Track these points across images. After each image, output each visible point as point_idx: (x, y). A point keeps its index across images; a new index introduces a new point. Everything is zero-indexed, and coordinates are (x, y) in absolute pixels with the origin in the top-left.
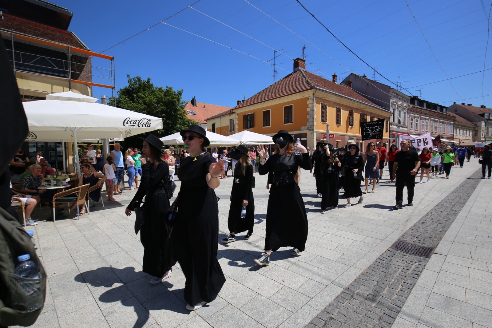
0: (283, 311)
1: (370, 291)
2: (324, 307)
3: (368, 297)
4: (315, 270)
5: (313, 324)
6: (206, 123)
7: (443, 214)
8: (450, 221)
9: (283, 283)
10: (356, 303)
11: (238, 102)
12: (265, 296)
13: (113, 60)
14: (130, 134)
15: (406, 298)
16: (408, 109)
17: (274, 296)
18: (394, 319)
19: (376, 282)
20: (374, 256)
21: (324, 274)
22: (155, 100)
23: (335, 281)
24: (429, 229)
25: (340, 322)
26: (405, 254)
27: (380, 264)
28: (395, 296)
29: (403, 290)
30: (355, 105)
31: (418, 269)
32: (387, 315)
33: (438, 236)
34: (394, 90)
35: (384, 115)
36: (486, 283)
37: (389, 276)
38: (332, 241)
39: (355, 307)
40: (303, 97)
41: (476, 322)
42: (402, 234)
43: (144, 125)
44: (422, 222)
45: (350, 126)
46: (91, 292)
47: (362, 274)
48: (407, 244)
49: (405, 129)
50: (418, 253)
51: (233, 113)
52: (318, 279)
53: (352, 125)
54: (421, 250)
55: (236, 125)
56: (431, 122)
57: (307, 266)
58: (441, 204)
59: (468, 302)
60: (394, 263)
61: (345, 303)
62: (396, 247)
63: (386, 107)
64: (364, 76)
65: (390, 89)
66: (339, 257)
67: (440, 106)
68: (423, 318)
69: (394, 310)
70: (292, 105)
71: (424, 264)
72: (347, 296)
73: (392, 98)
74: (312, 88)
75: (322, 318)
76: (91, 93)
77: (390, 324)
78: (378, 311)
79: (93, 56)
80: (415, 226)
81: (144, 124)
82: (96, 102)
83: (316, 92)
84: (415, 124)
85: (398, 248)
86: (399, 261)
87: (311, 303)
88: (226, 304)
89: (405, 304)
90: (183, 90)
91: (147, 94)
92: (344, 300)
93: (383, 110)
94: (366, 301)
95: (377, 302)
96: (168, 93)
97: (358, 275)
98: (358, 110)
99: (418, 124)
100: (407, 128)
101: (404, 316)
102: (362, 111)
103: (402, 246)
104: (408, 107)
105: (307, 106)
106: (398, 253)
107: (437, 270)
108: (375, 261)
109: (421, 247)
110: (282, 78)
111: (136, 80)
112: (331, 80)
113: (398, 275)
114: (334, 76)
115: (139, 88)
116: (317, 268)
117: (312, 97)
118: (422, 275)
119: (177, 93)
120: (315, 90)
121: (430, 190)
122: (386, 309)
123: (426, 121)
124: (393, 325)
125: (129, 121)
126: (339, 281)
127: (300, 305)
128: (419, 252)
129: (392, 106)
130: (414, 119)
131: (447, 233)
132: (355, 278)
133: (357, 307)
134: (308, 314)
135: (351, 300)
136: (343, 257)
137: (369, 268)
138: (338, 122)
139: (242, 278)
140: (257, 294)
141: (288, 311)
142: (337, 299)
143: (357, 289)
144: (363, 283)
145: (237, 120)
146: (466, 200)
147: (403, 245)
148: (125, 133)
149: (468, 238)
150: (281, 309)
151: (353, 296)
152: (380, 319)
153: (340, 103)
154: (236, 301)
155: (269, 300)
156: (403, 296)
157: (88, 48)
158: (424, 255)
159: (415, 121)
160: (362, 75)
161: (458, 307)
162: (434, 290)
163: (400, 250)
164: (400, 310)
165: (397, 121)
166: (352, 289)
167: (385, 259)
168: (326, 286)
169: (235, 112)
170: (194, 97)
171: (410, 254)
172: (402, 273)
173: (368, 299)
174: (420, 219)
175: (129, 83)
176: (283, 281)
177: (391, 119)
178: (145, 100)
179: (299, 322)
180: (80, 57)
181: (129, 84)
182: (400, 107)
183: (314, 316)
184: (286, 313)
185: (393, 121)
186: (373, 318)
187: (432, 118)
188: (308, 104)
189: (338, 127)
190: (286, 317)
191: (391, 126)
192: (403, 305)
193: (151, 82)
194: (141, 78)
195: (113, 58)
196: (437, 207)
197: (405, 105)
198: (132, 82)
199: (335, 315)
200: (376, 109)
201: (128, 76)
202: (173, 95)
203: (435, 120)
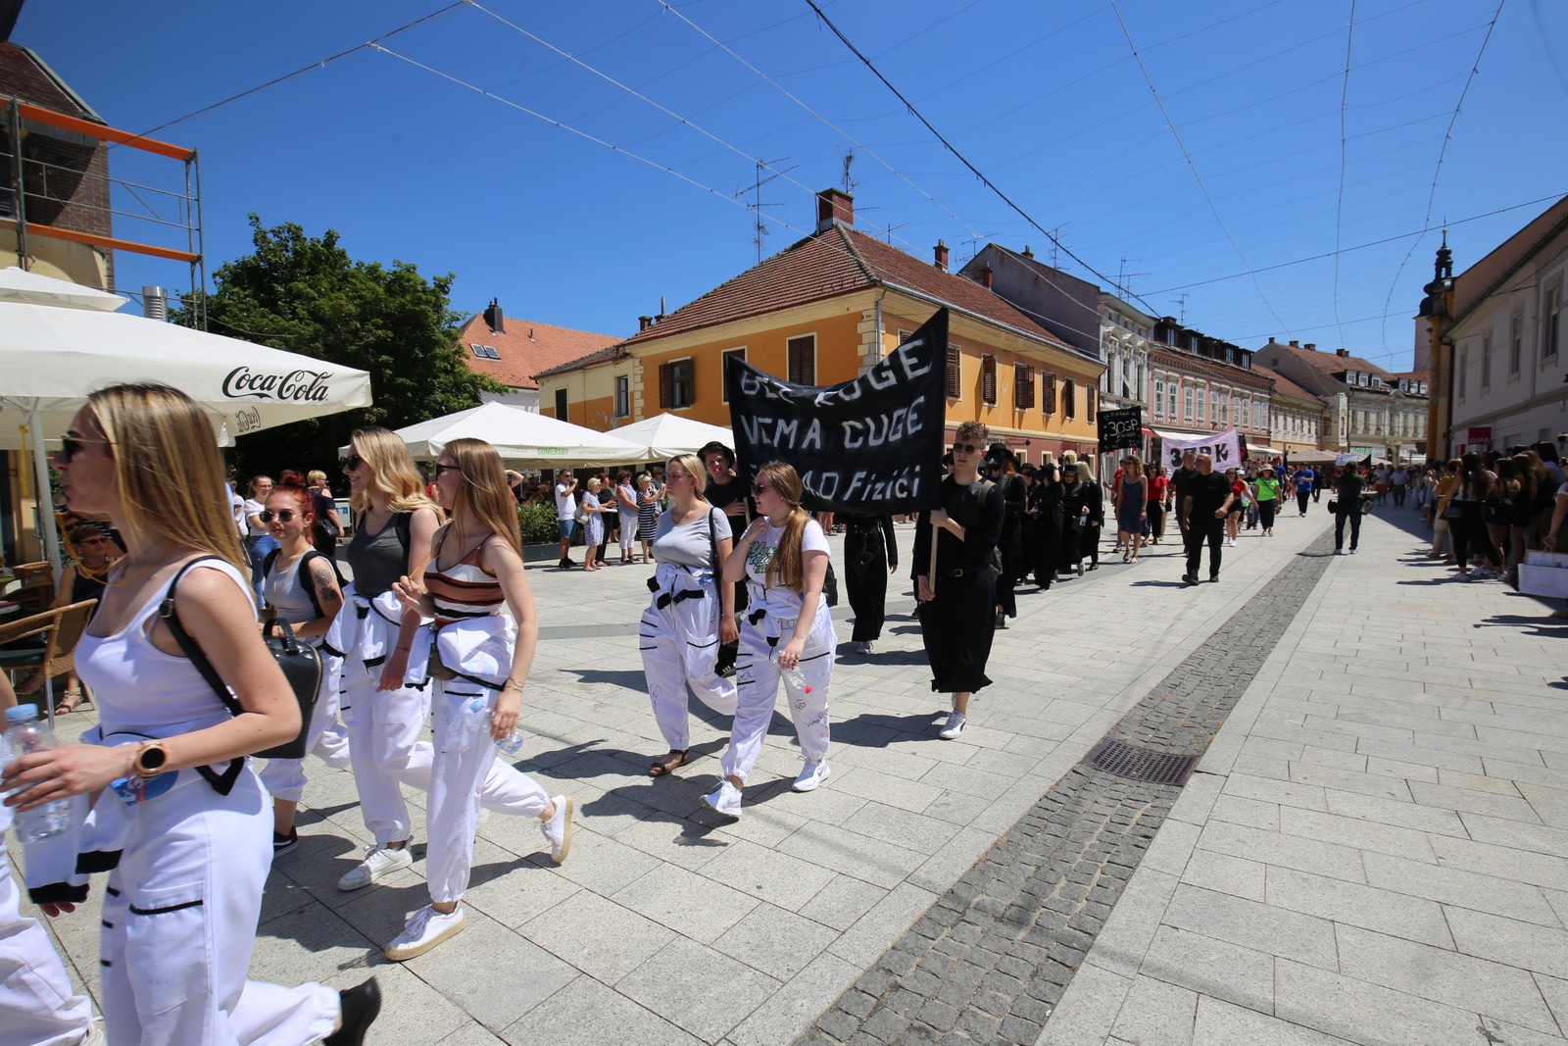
0: (751, 980)
1: (1016, 897)
2: (877, 957)
3: (1008, 913)
4: (858, 844)
5: (839, 1012)
6: (536, 386)
7: (1230, 659)
8: (1245, 678)
9: (759, 895)
10: (970, 934)
11: (643, 320)
12: (699, 937)
13: (193, 163)
14: (257, 424)
15: (1112, 907)
16: (1149, 356)
17: (727, 937)
18: (1074, 970)
19: (1033, 868)
20: (1032, 792)
21: (885, 856)
22: (351, 307)
23: (916, 873)
24: (1190, 705)
25: (921, 995)
26: (1119, 780)
27: (1046, 815)
28: (1082, 905)
29: (1105, 884)
30: (1001, 341)
31: (1149, 819)
32: (1055, 960)
33: (1208, 726)
34: (1109, 297)
35: (1082, 372)
36: (1319, 843)
37: (1070, 847)
38: (914, 754)
39: (966, 946)
40: (847, 312)
41: (1284, 956)
42: (1115, 722)
43: (301, 393)
44: (1172, 684)
45: (987, 404)
46: (85, 984)
47: (996, 846)
48: (1127, 750)
50: (1155, 774)
51: (626, 355)
52: (866, 872)
53: (992, 401)
54: (1164, 766)
55: (637, 395)
56: (1212, 393)
57: (835, 835)
58: (1225, 631)
59: (1271, 900)
60: (1085, 808)
61: (940, 938)
62: (1095, 761)
63: (1087, 346)
64: (1027, 253)
65: (1098, 296)
66: (931, 800)
67: (1235, 349)
68: (1150, 958)
69: (1075, 945)
70: (813, 337)
71: (1166, 803)
72: (946, 917)
73: (1103, 321)
74: (873, 284)
75: (870, 988)
76: (110, 276)
77: (1061, 985)
78: (1031, 951)
79: (114, 143)
80: (1152, 695)
81: (301, 388)
82: (120, 310)
83: (883, 296)
84: (1169, 399)
85: (1102, 763)
86: (1102, 800)
87: (840, 947)
88: (572, 974)
89: (1108, 924)
90: (452, 276)
91: (325, 284)
92: (938, 928)
93: (1080, 357)
94: (1001, 925)
95: (1030, 927)
96: (401, 285)
97: (983, 851)
98: (1008, 356)
99: (1177, 400)
101: (1102, 958)
102: (1020, 358)
103: (1113, 756)
104: (1148, 350)
105: (859, 340)
106: (1101, 777)
107: (1200, 819)
108: (1036, 806)
109: (1164, 757)
110: (780, 251)
111: (285, 235)
112: (931, 261)
113: (1094, 841)
114: (940, 251)
115: (295, 266)
116: (864, 839)
117: (872, 312)
118: (1160, 838)
119: (431, 285)
120: (882, 290)
122: (1055, 944)
123: (1198, 390)
124: (1069, 988)
125: (247, 378)
126: (928, 873)
127: (806, 957)
128: (1158, 770)
129: (1104, 346)
130: (1164, 385)
131: (1233, 710)
132: (976, 860)
133: (973, 946)
134: (827, 982)
135: (959, 926)
136: (944, 799)
137: (1016, 828)
138: (952, 391)
139: (629, 888)
140: (674, 934)
141: (768, 979)
142: (917, 929)
143: (978, 893)
144: (995, 872)
145: (638, 378)
146: (1290, 616)
147: (1116, 753)
148: (236, 421)
149: (1286, 722)
150: (748, 974)
151: (963, 914)
152: (1034, 975)
153: (957, 332)
154: (603, 965)
155: (709, 951)
156: (1104, 901)
157: (95, 114)
158: (1170, 780)
159: (1169, 391)
160: (1020, 250)
161: (1242, 918)
162: (1187, 878)
163: (1106, 767)
164: (1092, 944)
165: (1118, 391)
166: (964, 895)
167: (1063, 799)
168: (887, 892)
169: (632, 352)
170: (496, 299)
171: (1132, 778)
172: (1107, 836)
173: (1006, 920)
174: (1167, 674)
175: (257, 245)
176: (759, 887)
177: (1102, 382)
178: (315, 305)
179: (799, 1009)
180: (61, 143)
181: (257, 248)
182: (1126, 348)
183: (847, 984)
184: (761, 986)
185: (1109, 391)
186: (1016, 974)
187: (1213, 383)
188: (861, 335)
189: (952, 404)
190: (760, 998)
191: (1101, 405)
192: (1101, 928)
193: (338, 246)
194: (301, 230)
195: (194, 155)
196: (1214, 639)
197: (1140, 343)
198: (270, 243)
199: (908, 976)
200: (1061, 354)
201: (254, 220)
202: (418, 291)
203: (1221, 388)
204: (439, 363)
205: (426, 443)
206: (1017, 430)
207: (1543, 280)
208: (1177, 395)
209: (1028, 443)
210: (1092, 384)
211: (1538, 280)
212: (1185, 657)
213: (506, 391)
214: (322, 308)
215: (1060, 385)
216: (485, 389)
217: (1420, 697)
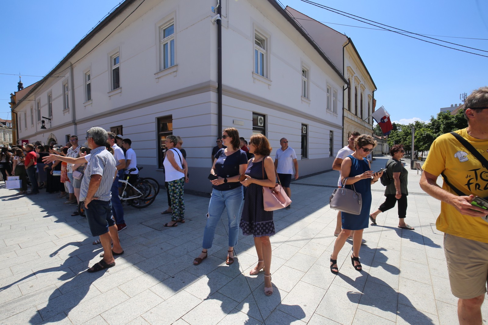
207: (37, 99)
211: (35, 99)
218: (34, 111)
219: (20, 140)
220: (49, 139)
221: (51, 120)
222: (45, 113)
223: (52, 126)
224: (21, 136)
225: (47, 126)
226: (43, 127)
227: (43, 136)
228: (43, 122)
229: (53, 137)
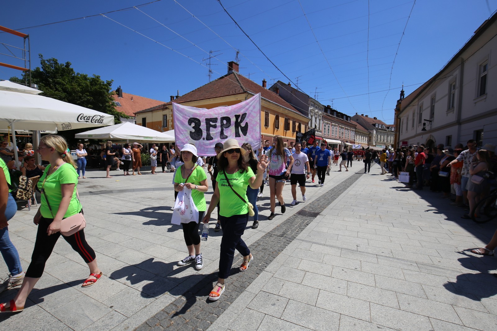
1: (281, 233)
2: (255, 241)
3: (280, 235)
6: (135, 116)
7: (332, 195)
8: (334, 199)
10: (272, 239)
11: (171, 97)
13: (27, 38)
15: (299, 234)
16: (322, 117)
18: (291, 242)
19: (285, 229)
20: (285, 218)
22: (79, 89)
23: (261, 231)
24: (321, 204)
25: (264, 245)
26: (303, 216)
27: (288, 222)
28: (294, 234)
29: (298, 231)
30: (281, 110)
31: (308, 222)
32: (288, 241)
33: (323, 207)
34: (312, 99)
35: (303, 121)
36: (340, 225)
37: (292, 226)
40: (237, 100)
41: (328, 239)
42: (304, 207)
44: (318, 200)
45: (276, 129)
47: (277, 227)
48: (306, 212)
49: (320, 133)
50: (311, 215)
51: (167, 108)
53: (278, 128)
54: (313, 214)
55: (170, 121)
56: (339, 128)
58: (333, 190)
60: (296, 221)
62: (299, 213)
63: (305, 113)
64: (289, 84)
65: (309, 98)
67: (346, 116)
68: (305, 240)
69: (292, 239)
71: (312, 220)
72: (268, 236)
73: (310, 106)
74: (245, 92)
78: (284, 240)
80: (313, 202)
81: (97, 120)
82: (39, 94)
83: (248, 96)
84: (328, 129)
86: (299, 219)
87: (248, 240)
90: (112, 81)
92: (266, 238)
93: (303, 116)
94: (278, 237)
95: (284, 237)
96: (95, 82)
97: (275, 227)
98: (283, 115)
99: (330, 130)
100: (321, 132)
101: (296, 240)
102: (286, 116)
103: (303, 213)
104: (322, 115)
106: (299, 216)
107: (318, 222)
110: (216, 79)
111: (52, 62)
112: (261, 85)
113: (297, 225)
114: (264, 82)
115: (56, 73)
117: (244, 100)
118: (310, 224)
119: (105, 83)
120: (247, 94)
121: (329, 181)
122: (288, 239)
123: (336, 127)
124: (290, 244)
125: (83, 116)
129: (310, 113)
130: (326, 125)
132: (273, 229)
137: (281, 224)
138: (267, 125)
140: (214, 240)
142: (262, 238)
143: (274, 233)
144: (277, 230)
145: (170, 115)
146: (348, 187)
148: (61, 126)
149: (340, 207)
151: (271, 236)
152: (284, 242)
153: (268, 107)
158: (314, 216)
159: (328, 127)
160: (287, 83)
161: (323, 235)
162: (314, 230)
163: (301, 215)
164: (295, 238)
165: (314, 126)
166: (271, 233)
167: (291, 220)
168: (256, 233)
169: (169, 107)
170: (120, 86)
171: (306, 216)
172: (300, 225)
174: (317, 198)
175: (42, 65)
177: (309, 124)
178: (65, 87)
182: (317, 114)
183: (250, 245)
185: (311, 126)
186: (281, 242)
189: (266, 128)
191: (309, 130)
192: (297, 236)
193: (71, 67)
194: (57, 60)
195: (28, 36)
196: (330, 192)
197: (320, 113)
198: (46, 64)
199: (261, 243)
200: (298, 115)
201: (41, 56)
202: (101, 85)
203: (342, 127)
204: (107, 108)
205: (109, 134)
206: (285, 137)
207: (420, 103)
208: (330, 128)
209: (288, 141)
210: (306, 124)
211: (418, 103)
212: (322, 195)
213: (129, 118)
214: (68, 88)
215: (297, 124)
216: (122, 117)
217: (370, 202)
218: (416, 114)
219: (401, 141)
220: (428, 140)
221: (432, 122)
222: (426, 115)
223: (432, 128)
224: (402, 138)
225: (428, 128)
226: (424, 129)
227: (422, 138)
228: (424, 124)
229: (431, 139)
